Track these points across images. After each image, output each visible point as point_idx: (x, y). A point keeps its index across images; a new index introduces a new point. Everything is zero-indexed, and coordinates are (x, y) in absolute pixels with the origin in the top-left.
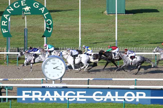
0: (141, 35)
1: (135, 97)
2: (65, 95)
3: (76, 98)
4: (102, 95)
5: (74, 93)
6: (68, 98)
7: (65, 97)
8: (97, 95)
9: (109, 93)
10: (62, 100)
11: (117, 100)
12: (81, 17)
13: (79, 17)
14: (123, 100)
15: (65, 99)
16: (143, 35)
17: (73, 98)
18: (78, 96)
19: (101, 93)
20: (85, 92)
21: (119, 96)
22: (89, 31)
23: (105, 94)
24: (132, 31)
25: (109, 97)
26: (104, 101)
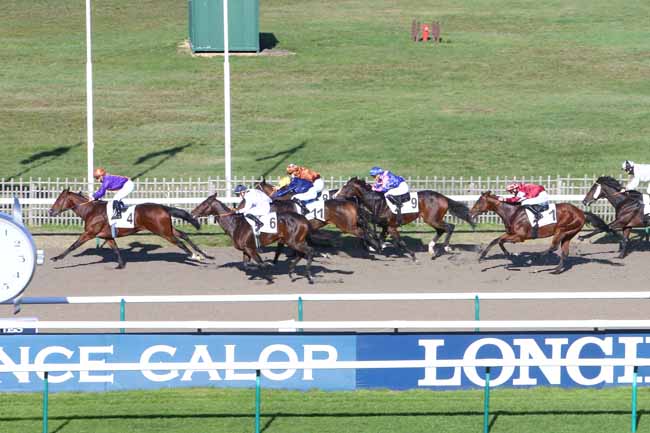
0: (321, 129)
1: (300, 365)
2: (32, 360)
3: (76, 374)
4: (176, 359)
5: (69, 354)
6: (46, 374)
7: (32, 368)
8: (155, 358)
9: (201, 350)
10: (24, 378)
11: (230, 376)
12: (93, 62)
13: (85, 63)
14: (253, 377)
15: (32, 374)
16: (328, 129)
17: (66, 372)
18: (85, 365)
19: (171, 351)
20: (109, 349)
21: (237, 359)
22: (126, 116)
23: (185, 355)
24: (287, 116)
25: (201, 367)
26: (182, 379)
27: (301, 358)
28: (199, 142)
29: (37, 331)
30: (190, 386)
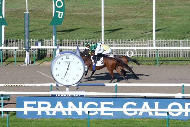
1: (184, 110)
2: (83, 107)
3: (99, 112)
4: (136, 107)
5: (97, 105)
6: (89, 112)
7: (83, 109)
8: (129, 107)
9: (146, 104)
10: (80, 113)
11: (157, 114)
14: (166, 115)
15: (83, 112)
17: (95, 111)
18: (102, 109)
19: (135, 104)
20: (112, 103)
21: (160, 107)
22: (115, 16)
23: (140, 106)
24: (176, 16)
25: (145, 110)
26: (139, 115)
27: (184, 108)
28: (143, 26)
29: (85, 96)
30: (142, 118)
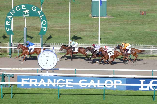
0: (119, 34)
2: (56, 82)
3: (65, 85)
5: (64, 81)
6: (59, 85)
8: (82, 82)
9: (92, 81)
10: (54, 86)
11: (98, 86)
12: (71, 18)
13: (69, 19)
14: (103, 87)
15: (56, 85)
16: (121, 34)
17: (63, 85)
18: (67, 83)
19: (86, 81)
20: (73, 80)
21: (100, 83)
22: (77, 30)
23: (89, 82)
24: (112, 31)
25: (92, 84)
26: (88, 87)
27: (114, 83)
28: (93, 36)
29: (57, 76)
30: (90, 88)
